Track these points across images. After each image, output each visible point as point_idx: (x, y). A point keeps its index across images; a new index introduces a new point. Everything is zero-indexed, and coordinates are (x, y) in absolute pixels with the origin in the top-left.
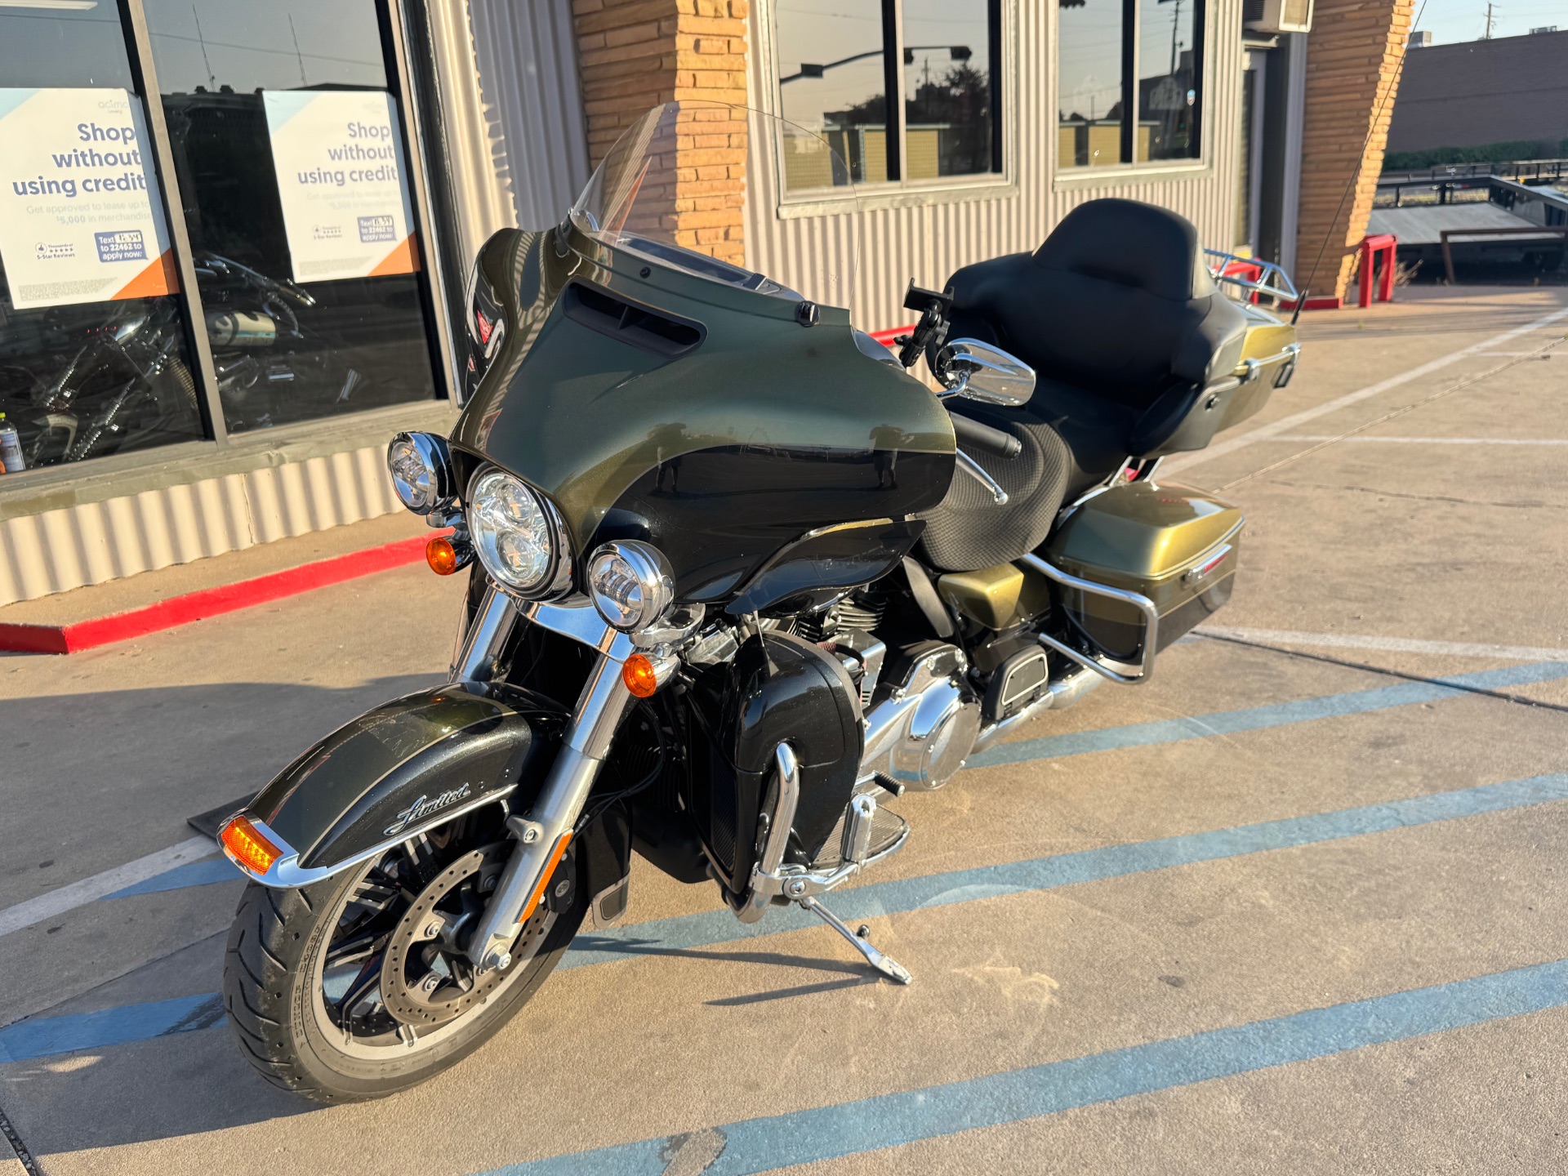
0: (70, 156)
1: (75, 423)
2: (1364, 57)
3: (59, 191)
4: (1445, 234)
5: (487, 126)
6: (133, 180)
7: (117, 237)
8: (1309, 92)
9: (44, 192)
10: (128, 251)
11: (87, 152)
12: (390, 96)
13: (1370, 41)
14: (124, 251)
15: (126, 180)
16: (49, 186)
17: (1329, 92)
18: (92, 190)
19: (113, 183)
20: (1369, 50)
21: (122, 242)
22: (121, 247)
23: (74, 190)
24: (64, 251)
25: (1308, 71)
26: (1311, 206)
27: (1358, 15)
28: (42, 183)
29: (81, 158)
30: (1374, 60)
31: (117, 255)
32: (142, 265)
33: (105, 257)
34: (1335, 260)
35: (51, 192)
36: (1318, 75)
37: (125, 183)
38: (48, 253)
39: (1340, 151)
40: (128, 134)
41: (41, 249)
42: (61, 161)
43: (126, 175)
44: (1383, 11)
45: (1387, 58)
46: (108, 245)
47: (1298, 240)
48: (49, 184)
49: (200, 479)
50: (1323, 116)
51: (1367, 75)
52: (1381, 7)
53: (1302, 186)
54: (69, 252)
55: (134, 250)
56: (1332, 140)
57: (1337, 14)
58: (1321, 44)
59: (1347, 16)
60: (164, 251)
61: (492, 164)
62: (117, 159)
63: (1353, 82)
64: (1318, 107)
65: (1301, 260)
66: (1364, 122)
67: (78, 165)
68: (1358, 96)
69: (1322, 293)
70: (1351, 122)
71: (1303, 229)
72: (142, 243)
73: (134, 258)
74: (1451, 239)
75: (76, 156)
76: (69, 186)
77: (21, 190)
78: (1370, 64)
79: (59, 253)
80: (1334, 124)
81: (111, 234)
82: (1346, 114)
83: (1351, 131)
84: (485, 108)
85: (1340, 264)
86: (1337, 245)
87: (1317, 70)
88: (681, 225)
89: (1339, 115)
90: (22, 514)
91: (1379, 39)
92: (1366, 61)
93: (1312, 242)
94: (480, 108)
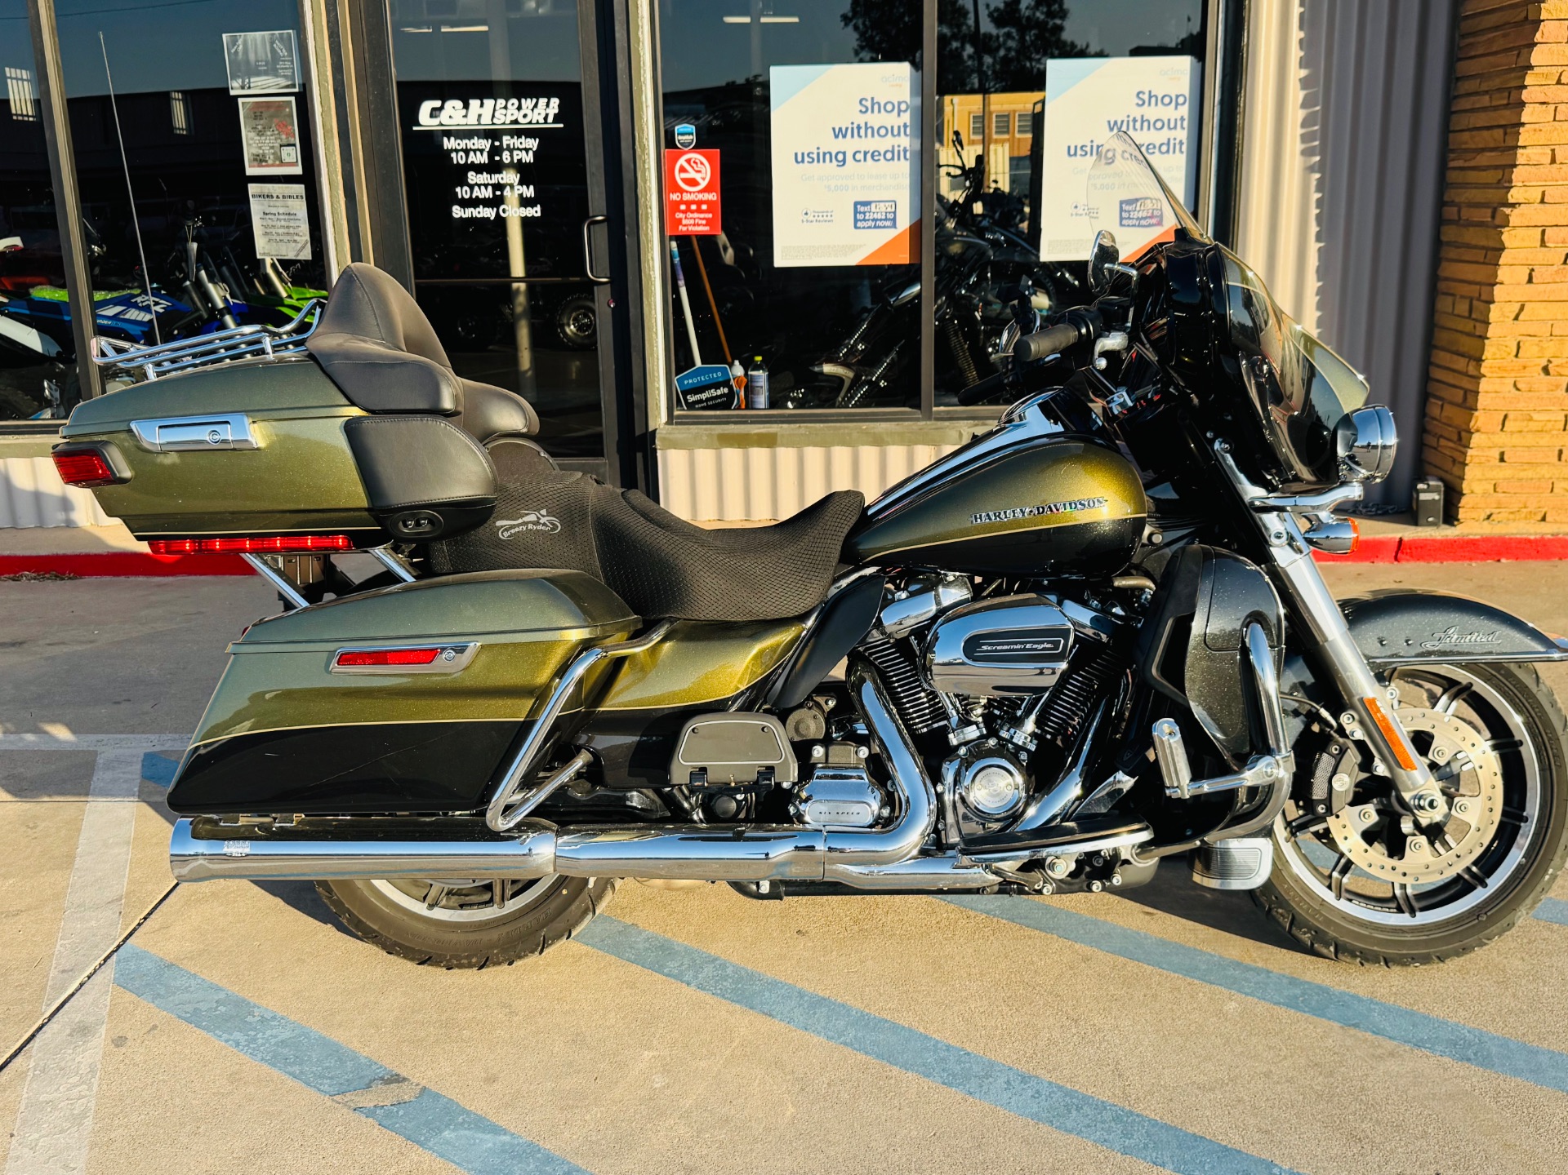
0: (847, 129)
1: (851, 374)
3: (831, 161)
5: (1301, 94)
6: (899, 152)
7: (873, 205)
9: (818, 161)
10: (881, 220)
11: (863, 125)
12: (1195, 60)
14: (877, 220)
15: (893, 152)
16: (821, 157)
18: (859, 161)
19: (880, 154)
21: (878, 211)
22: (876, 216)
23: (844, 161)
24: (824, 217)
28: (818, 154)
29: (857, 130)
31: (870, 223)
32: (890, 234)
33: (859, 224)
35: (824, 161)
37: (893, 155)
38: (811, 218)
40: (903, 107)
41: (806, 214)
42: (839, 133)
43: (893, 147)
46: (864, 213)
48: (824, 154)
49: (888, 444)
54: (829, 218)
55: (886, 219)
60: (913, 222)
61: (1298, 139)
62: (891, 131)
67: (853, 136)
72: (895, 213)
73: (884, 227)
75: (852, 129)
76: (840, 157)
77: (800, 159)
79: (820, 218)
81: (867, 204)
84: (1303, 73)
88: (1513, 221)
90: (731, 446)
94: (1296, 73)
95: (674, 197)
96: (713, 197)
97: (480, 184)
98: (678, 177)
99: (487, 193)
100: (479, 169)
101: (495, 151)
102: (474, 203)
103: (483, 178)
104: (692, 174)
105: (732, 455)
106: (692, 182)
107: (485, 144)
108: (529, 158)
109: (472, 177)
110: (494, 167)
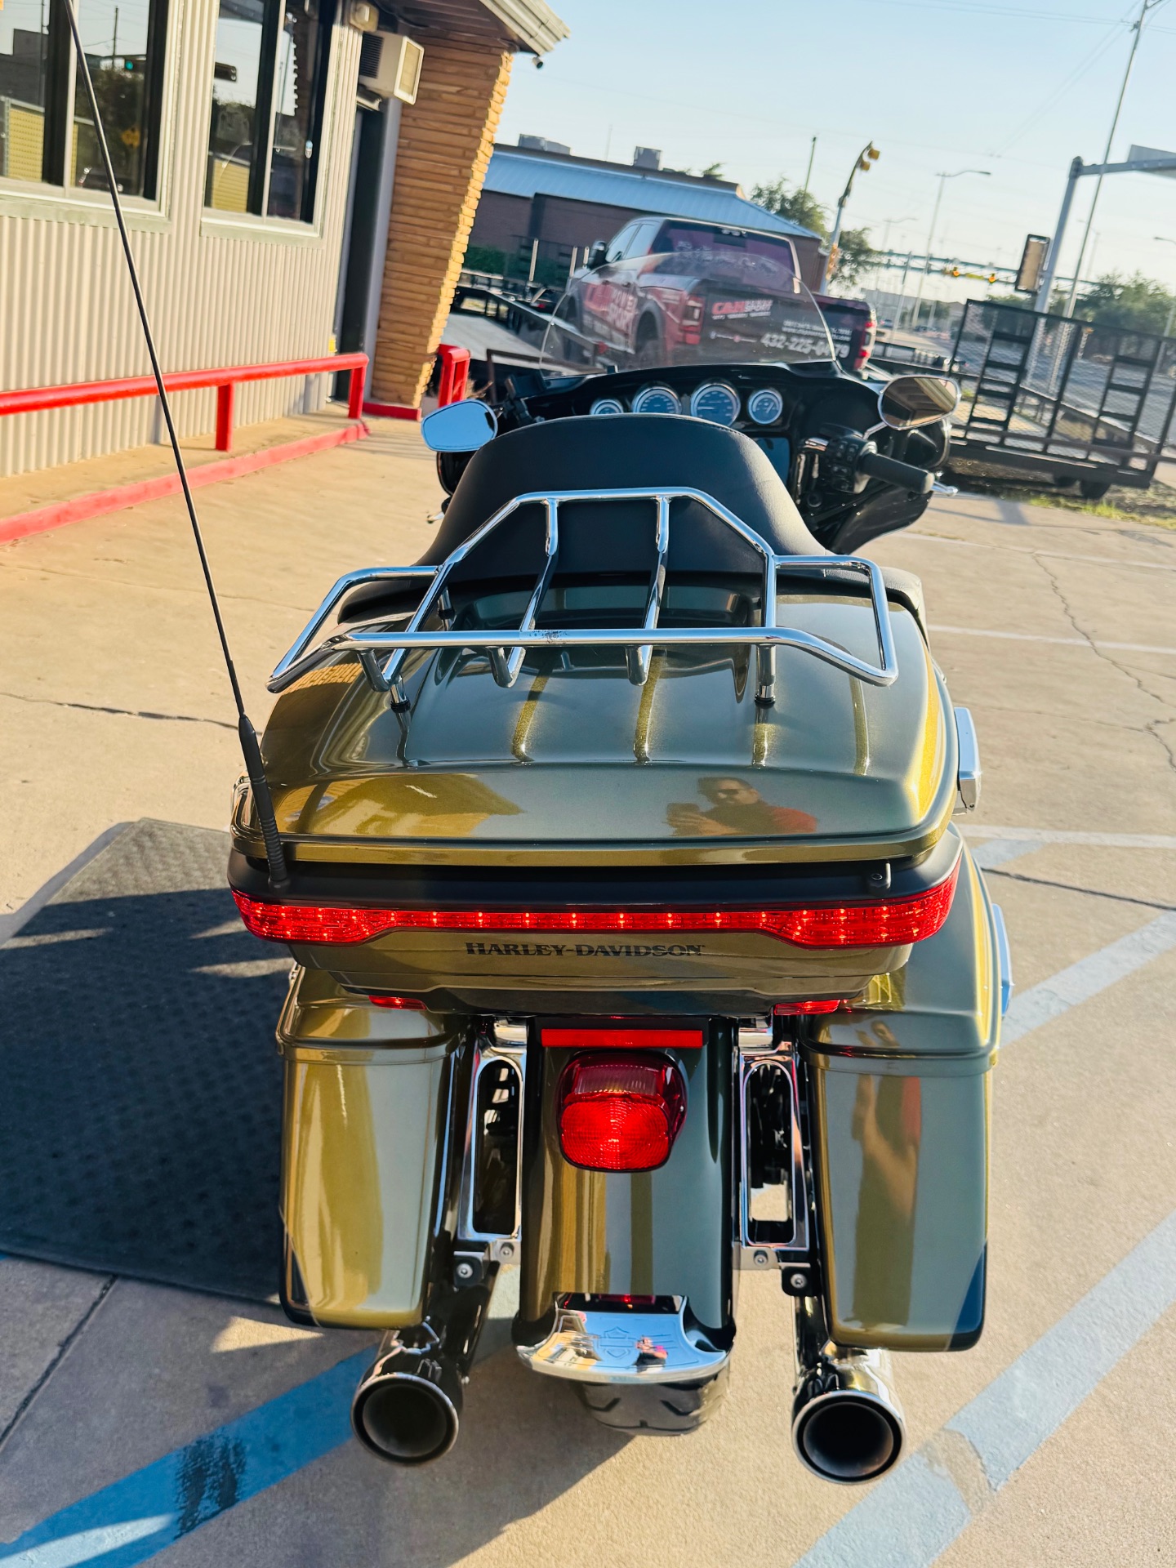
2: (459, 147)
4: (490, 353)
8: (399, 170)
13: (465, 131)
17: (421, 175)
20: (464, 141)
25: (399, 147)
26: (393, 300)
27: (456, 99)
30: (468, 154)
34: (415, 366)
36: (409, 153)
39: (428, 245)
44: (480, 103)
45: (480, 155)
47: (378, 336)
50: (412, 202)
51: (460, 167)
52: (479, 98)
53: (385, 275)
56: (419, 230)
57: (434, 91)
58: (414, 119)
59: (445, 96)
63: (444, 171)
64: (407, 190)
65: (379, 359)
66: (454, 218)
68: (449, 188)
69: (400, 400)
70: (440, 215)
71: (384, 324)
74: (496, 359)
78: (464, 157)
80: (422, 213)
82: (436, 205)
83: (440, 226)
85: (420, 371)
86: (419, 350)
87: (408, 147)
89: (428, 204)
91: (475, 132)
92: (459, 152)
93: (393, 341)
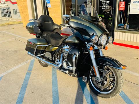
9: (136, 2)
95: (120, 6)
96: (124, 6)
97: (104, 6)
98: (121, 4)
99: (105, 6)
100: (104, 4)
101: (106, 2)
102: (104, 7)
103: (105, 5)
104: (122, 4)
105: (121, 33)
106: (122, 5)
107: (105, 2)
108: (108, 3)
109: (104, 5)
110: (106, 4)
